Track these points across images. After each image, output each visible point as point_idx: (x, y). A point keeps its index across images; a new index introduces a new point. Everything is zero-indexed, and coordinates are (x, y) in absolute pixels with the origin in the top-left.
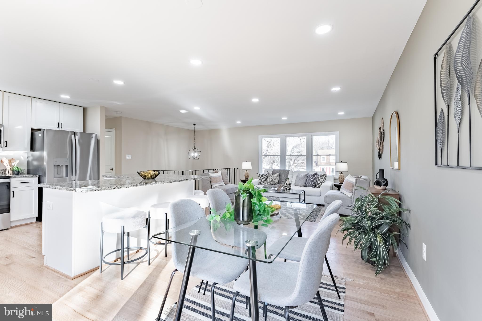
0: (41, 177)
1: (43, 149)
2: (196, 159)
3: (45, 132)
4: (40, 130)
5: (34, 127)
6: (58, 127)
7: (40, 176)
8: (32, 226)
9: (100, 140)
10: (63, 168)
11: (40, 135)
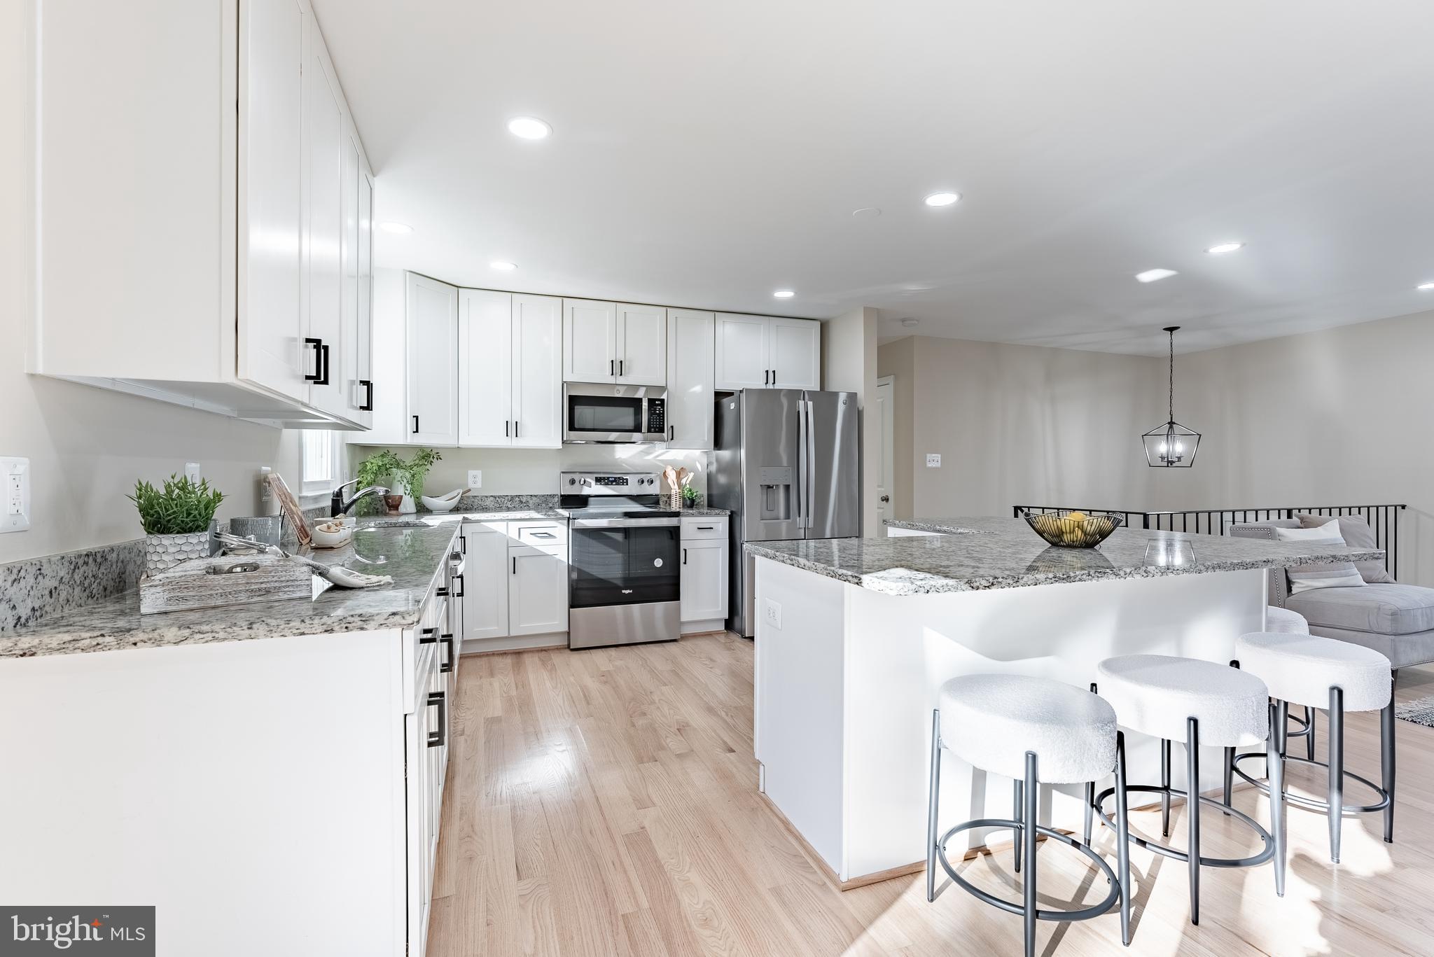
0: (734, 515)
1: (737, 444)
2: (1177, 464)
3: (743, 396)
4: (730, 394)
5: (722, 387)
6: (767, 383)
7: (732, 512)
8: (717, 640)
9: (862, 411)
10: (778, 493)
11: (733, 406)
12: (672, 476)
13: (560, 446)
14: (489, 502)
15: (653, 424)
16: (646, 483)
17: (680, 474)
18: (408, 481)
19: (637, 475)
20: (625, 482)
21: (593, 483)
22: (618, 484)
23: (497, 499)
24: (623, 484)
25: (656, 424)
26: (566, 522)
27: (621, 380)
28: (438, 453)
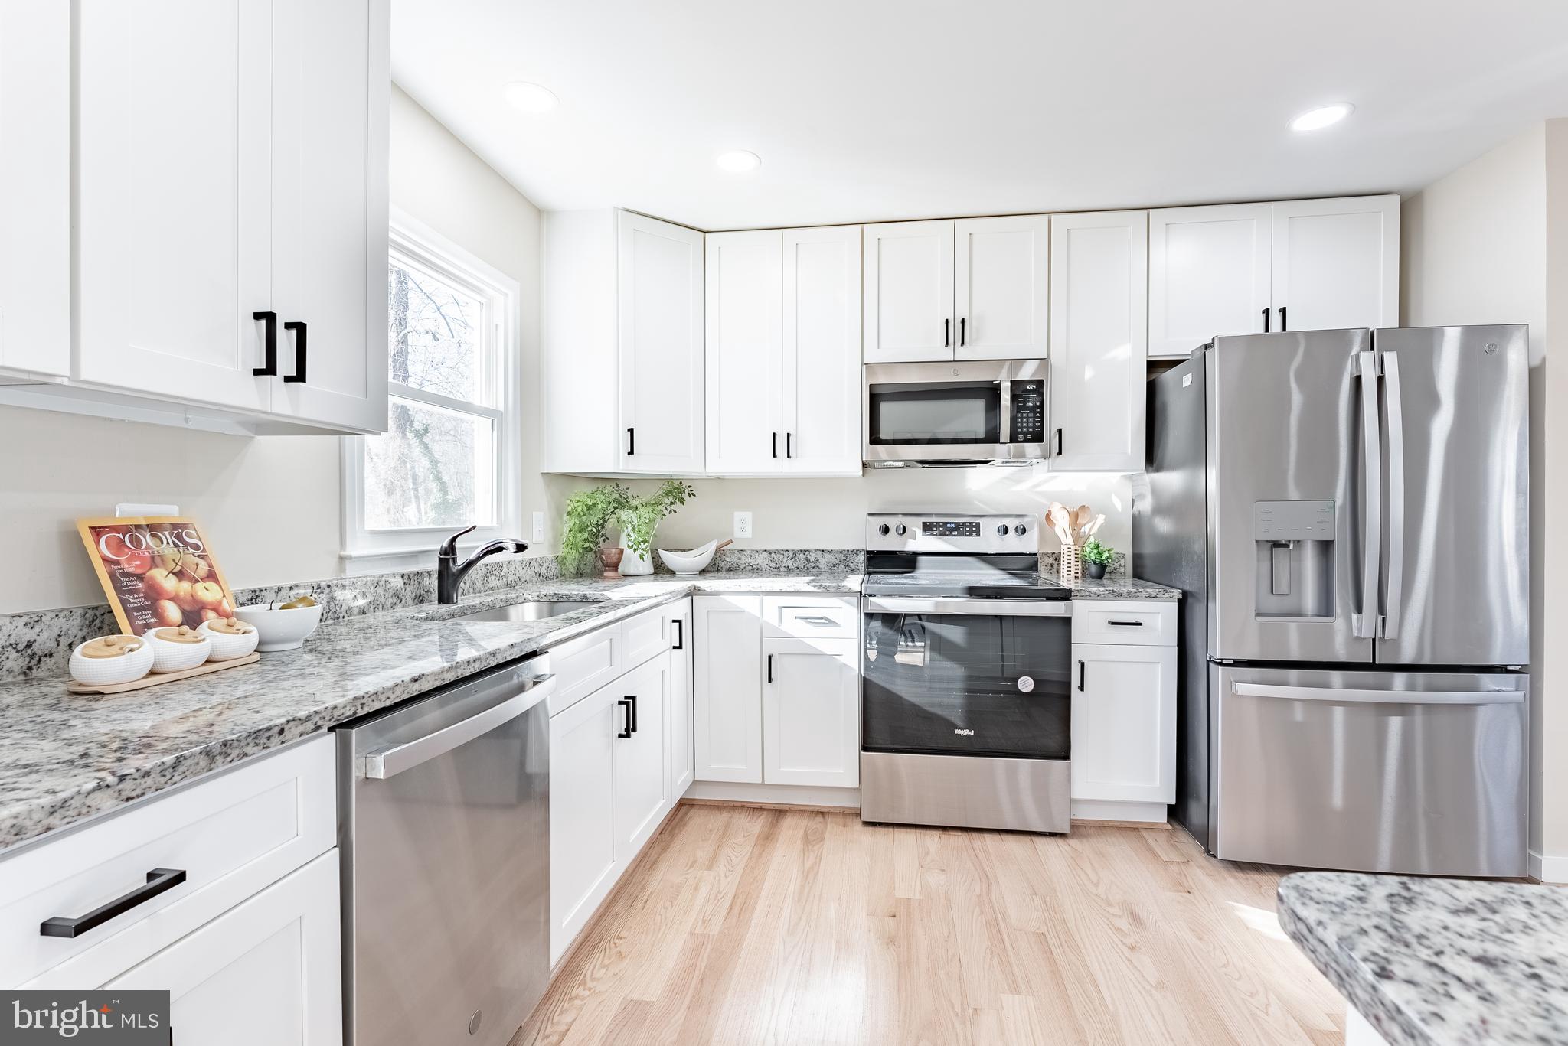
0: (1190, 600)
1: (1200, 456)
3: (1213, 354)
4: (1182, 361)
5: (1164, 351)
6: (1265, 333)
7: (1185, 594)
10: (1302, 558)
11: (1187, 380)
12: (1062, 521)
13: (858, 470)
14: (761, 560)
15: (1022, 427)
16: (1012, 532)
17: (1074, 518)
18: (634, 528)
19: (996, 519)
20: (973, 529)
21: (919, 531)
22: (961, 534)
23: (773, 555)
24: (971, 535)
25: (1028, 427)
26: (855, 600)
27: (962, 353)
28: (689, 487)
